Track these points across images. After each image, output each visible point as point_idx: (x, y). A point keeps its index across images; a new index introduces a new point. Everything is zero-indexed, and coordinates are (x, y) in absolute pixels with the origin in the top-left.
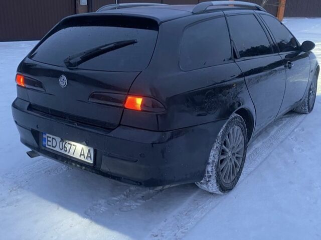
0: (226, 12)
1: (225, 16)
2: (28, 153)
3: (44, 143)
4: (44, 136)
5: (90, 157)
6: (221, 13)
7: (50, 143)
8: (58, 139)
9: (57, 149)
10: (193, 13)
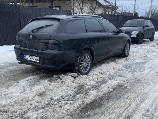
0: (85, 18)
1: (84, 19)
2: (19, 63)
3: (24, 58)
4: (24, 56)
5: (38, 60)
6: (83, 18)
7: (26, 58)
8: (29, 56)
9: (28, 59)
10: (72, 18)
